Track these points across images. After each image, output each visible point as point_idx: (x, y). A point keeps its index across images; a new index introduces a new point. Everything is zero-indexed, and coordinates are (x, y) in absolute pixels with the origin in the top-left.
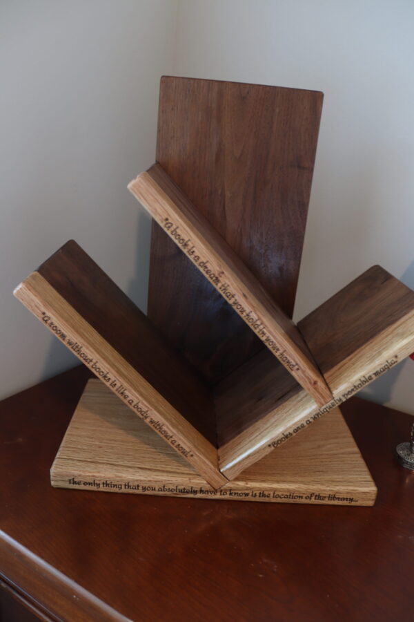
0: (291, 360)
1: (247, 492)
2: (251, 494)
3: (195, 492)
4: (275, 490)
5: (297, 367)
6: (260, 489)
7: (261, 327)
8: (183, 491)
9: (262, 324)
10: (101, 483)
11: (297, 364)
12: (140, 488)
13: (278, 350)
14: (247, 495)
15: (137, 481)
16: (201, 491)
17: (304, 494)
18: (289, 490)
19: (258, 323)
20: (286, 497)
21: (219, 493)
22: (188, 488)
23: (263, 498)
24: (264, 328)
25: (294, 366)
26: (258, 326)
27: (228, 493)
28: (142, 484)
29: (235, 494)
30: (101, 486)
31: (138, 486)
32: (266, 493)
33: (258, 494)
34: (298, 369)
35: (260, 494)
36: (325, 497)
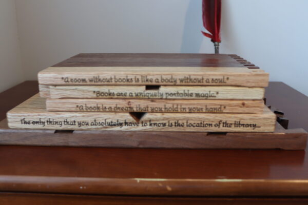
0: (215, 107)
1: (164, 122)
2: (167, 124)
3: (121, 125)
4: (188, 119)
5: (222, 107)
6: (174, 119)
7: (179, 107)
8: (111, 125)
9: (177, 105)
10: (45, 120)
11: (221, 105)
12: (77, 124)
13: (202, 109)
14: (164, 125)
15: (73, 117)
16: (126, 123)
17: (213, 122)
18: (200, 119)
19: (175, 106)
20: (198, 125)
21: (140, 125)
22: (115, 121)
23: (179, 127)
24: (181, 106)
25: (220, 108)
26: (177, 108)
27: (148, 123)
28: (78, 120)
29: (154, 124)
30: (46, 124)
31: (75, 122)
32: (180, 122)
33: (173, 124)
34: (225, 107)
35: (175, 123)
36: (231, 124)
